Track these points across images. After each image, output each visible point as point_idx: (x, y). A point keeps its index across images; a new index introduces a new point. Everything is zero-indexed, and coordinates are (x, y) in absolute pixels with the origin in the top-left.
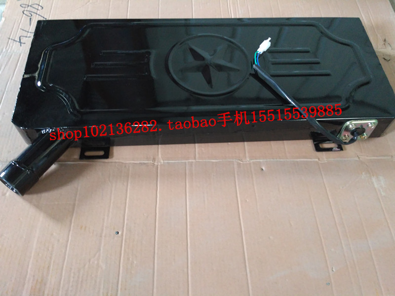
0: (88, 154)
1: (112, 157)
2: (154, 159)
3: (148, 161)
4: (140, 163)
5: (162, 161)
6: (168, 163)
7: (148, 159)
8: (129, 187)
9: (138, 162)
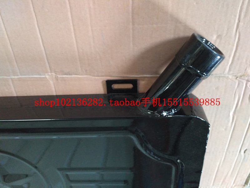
0: (130, 86)
1: (103, 82)
2: (57, 79)
3: (63, 77)
4: (71, 75)
5: (47, 77)
6: (40, 75)
7: (63, 80)
8: (75, 46)
9: (73, 76)
